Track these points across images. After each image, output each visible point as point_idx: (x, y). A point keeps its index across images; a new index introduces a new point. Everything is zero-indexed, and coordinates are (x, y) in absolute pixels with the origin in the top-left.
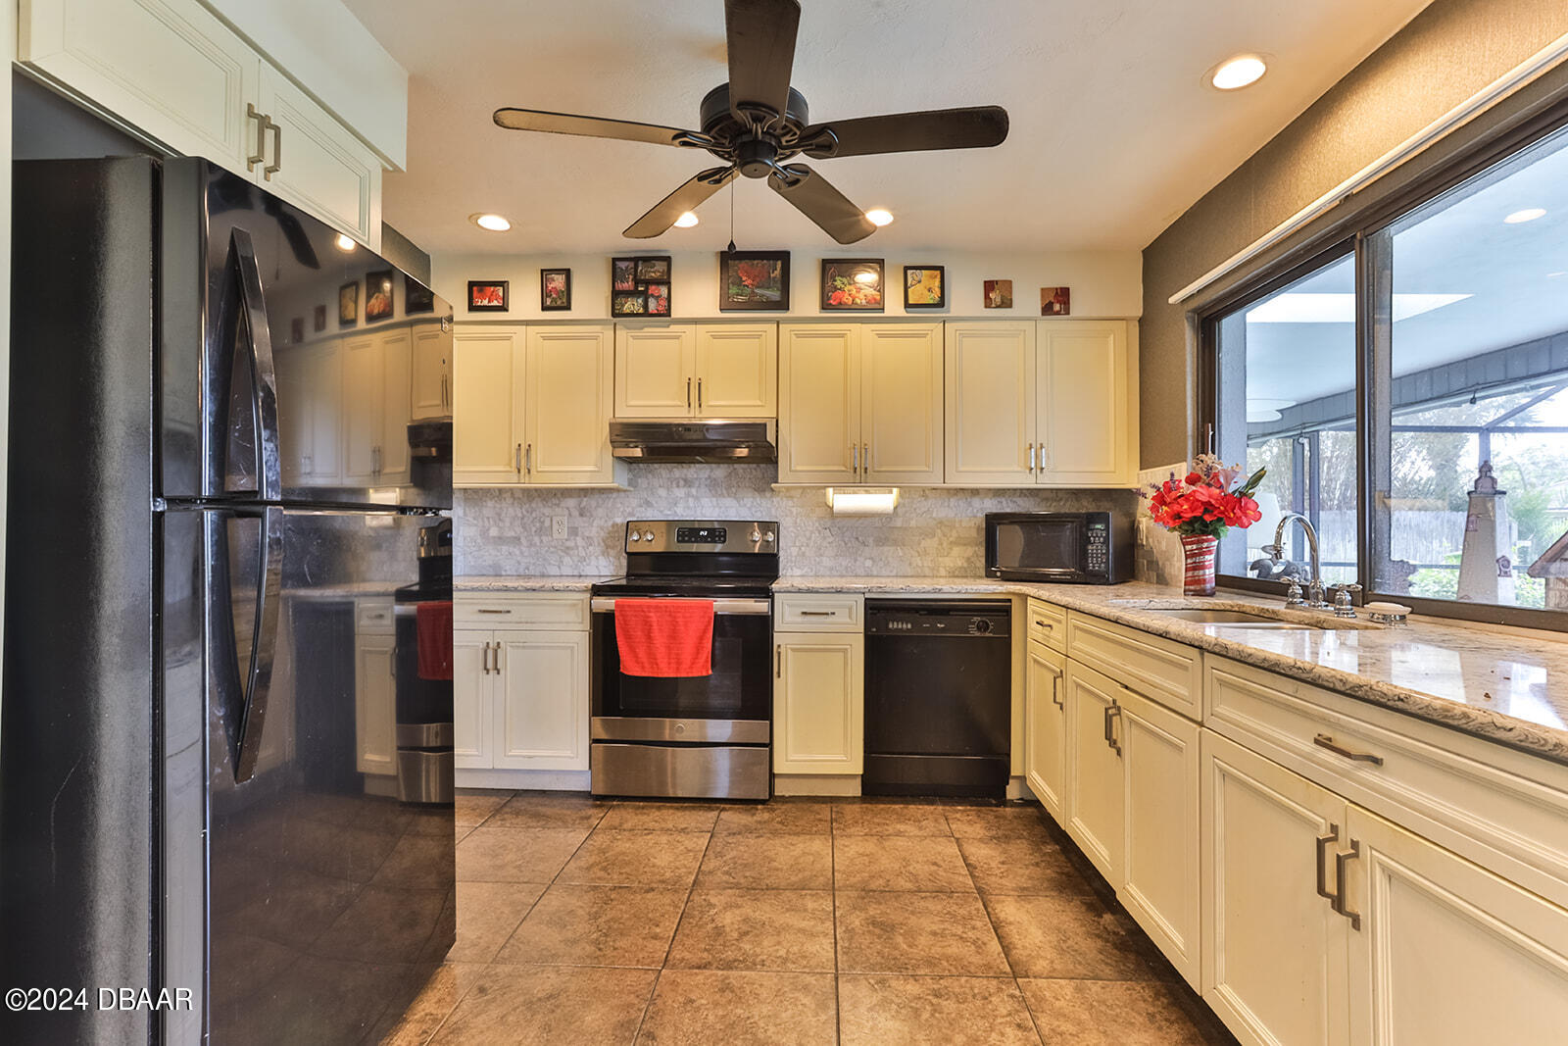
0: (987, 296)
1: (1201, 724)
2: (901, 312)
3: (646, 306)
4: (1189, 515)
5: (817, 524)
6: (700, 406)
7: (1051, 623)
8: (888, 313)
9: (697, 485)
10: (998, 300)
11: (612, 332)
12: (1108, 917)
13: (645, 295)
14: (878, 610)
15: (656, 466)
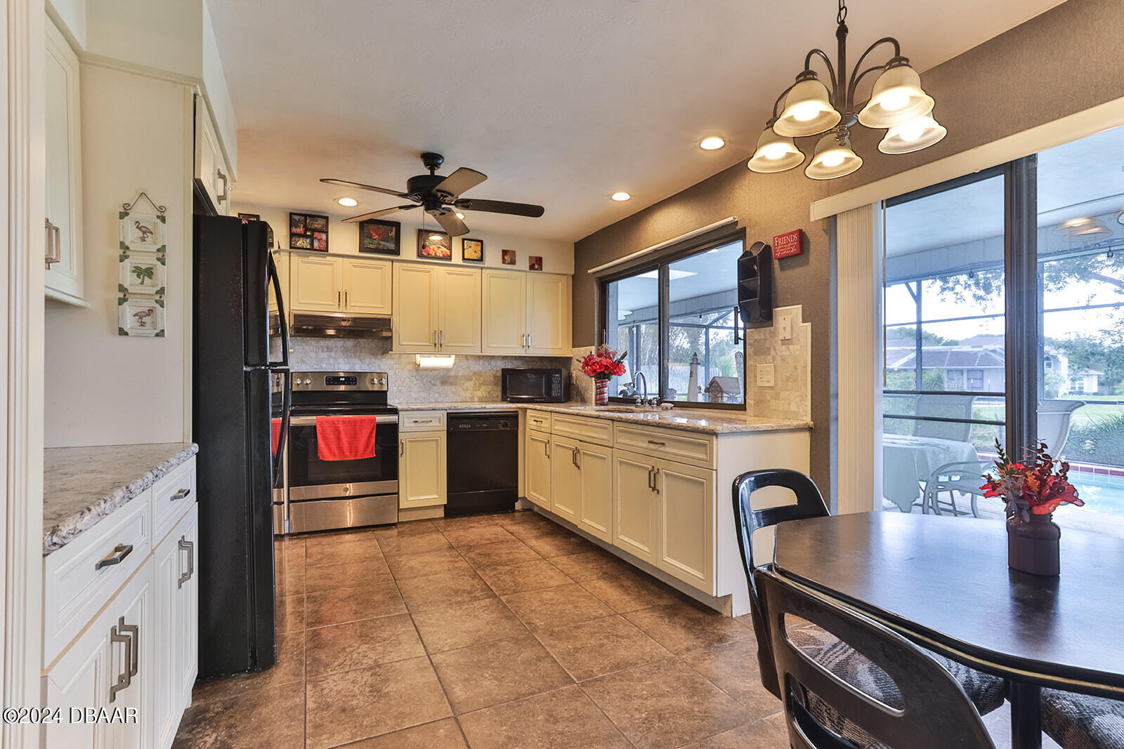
0: (503, 258)
1: (612, 448)
2: (460, 262)
3: (312, 244)
4: (599, 371)
5: (408, 374)
6: (346, 305)
7: (542, 420)
8: (454, 261)
9: (335, 350)
10: (509, 260)
11: (288, 258)
12: (572, 539)
13: (312, 238)
14: (454, 419)
15: (308, 338)
